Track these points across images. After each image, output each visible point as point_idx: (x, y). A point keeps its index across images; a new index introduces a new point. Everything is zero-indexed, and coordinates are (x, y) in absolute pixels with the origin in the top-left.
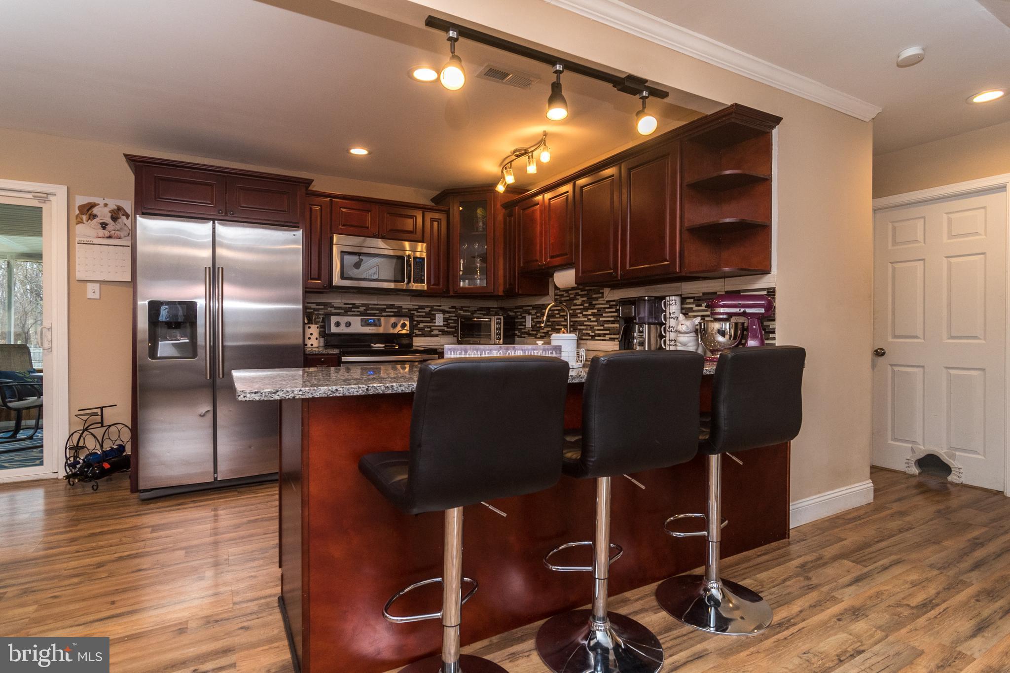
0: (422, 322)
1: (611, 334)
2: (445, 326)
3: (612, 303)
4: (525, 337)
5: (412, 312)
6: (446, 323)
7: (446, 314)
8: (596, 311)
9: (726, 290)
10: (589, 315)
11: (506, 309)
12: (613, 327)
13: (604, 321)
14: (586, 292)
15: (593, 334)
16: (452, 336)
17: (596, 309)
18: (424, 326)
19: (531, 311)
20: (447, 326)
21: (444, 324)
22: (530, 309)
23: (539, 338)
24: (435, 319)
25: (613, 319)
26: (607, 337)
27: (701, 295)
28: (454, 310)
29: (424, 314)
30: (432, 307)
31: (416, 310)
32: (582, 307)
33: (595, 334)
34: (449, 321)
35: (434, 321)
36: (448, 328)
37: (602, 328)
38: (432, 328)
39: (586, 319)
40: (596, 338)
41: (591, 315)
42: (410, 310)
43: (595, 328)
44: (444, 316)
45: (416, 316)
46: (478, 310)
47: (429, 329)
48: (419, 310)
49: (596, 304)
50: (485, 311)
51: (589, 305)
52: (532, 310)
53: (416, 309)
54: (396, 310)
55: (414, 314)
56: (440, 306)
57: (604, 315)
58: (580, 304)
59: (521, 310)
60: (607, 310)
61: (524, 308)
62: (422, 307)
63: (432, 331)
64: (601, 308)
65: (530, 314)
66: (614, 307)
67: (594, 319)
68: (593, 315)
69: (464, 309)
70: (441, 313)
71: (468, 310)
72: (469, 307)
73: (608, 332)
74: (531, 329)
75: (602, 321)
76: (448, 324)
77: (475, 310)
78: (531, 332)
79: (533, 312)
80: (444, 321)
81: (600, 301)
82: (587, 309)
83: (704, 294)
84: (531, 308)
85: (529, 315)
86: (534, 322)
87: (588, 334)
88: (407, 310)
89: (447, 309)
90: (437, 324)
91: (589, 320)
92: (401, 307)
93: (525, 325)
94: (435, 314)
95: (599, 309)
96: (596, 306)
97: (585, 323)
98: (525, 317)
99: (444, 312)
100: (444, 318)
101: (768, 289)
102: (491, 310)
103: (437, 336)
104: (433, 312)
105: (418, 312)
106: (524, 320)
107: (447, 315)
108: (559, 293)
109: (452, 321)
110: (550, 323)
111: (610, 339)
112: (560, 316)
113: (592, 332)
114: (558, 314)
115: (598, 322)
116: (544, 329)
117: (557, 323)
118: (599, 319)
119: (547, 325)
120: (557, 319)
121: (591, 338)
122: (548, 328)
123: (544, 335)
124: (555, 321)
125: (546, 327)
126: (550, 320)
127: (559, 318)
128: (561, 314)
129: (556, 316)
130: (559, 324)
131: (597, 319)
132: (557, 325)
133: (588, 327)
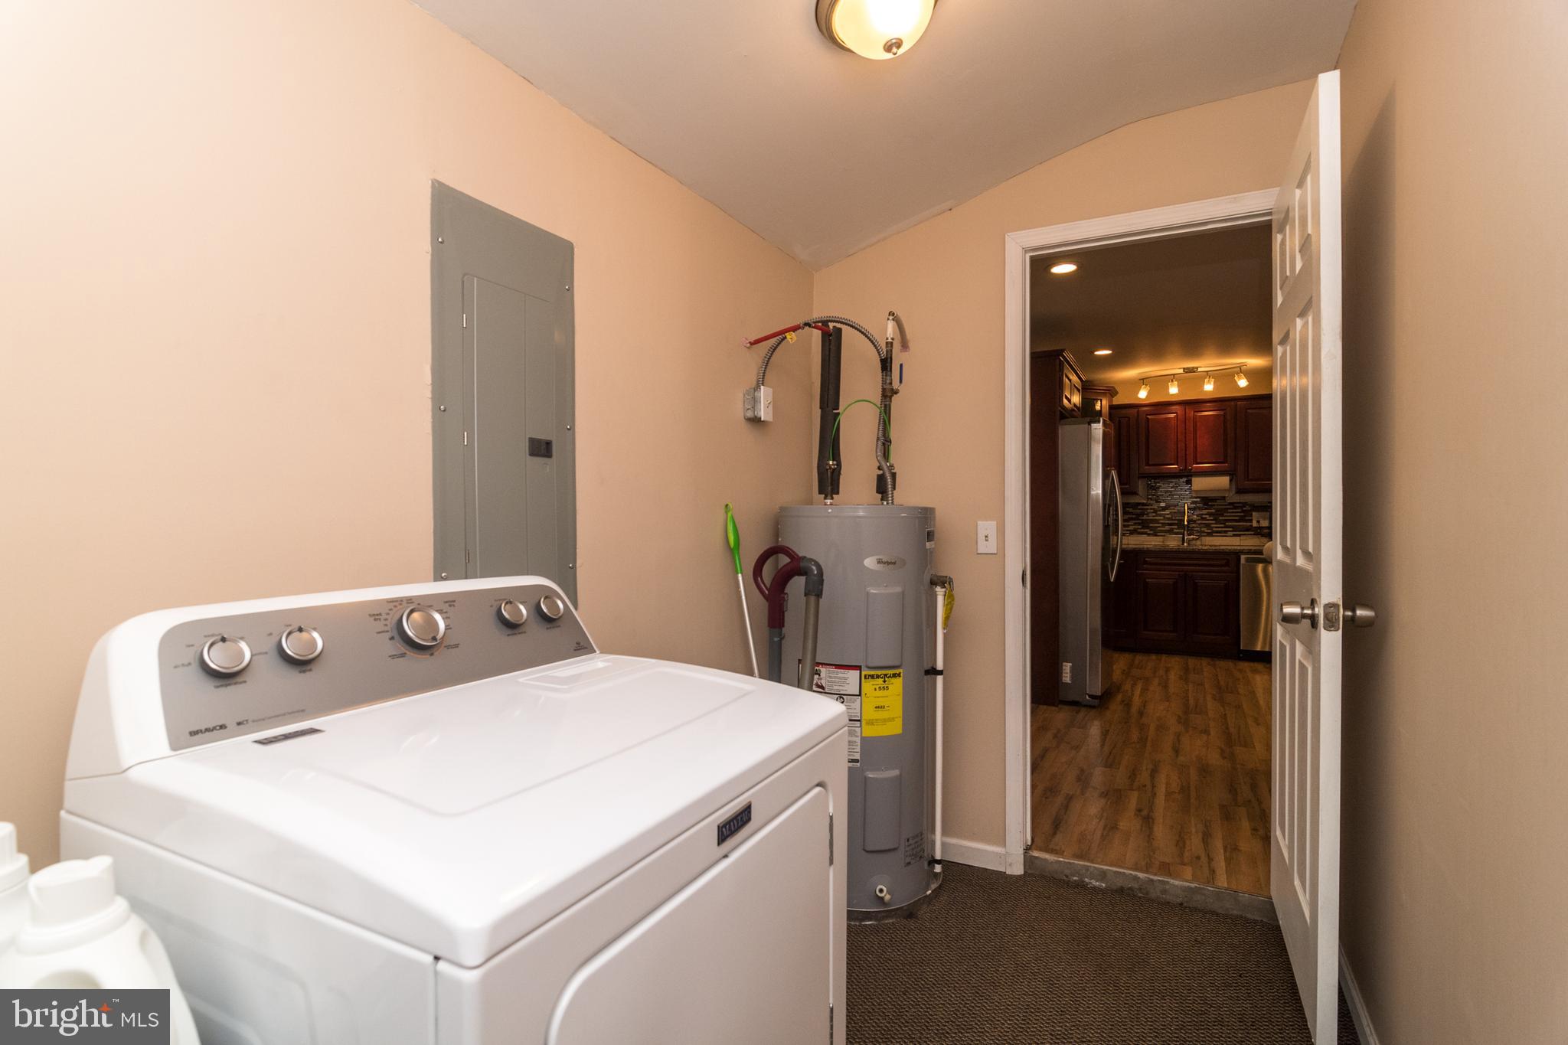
1: (1236, 531)
3: (1236, 505)
8: (1213, 511)
12: (1239, 525)
13: (1225, 520)
15: (1209, 531)
17: (1214, 509)
25: (1238, 518)
26: (1230, 533)
37: (1223, 525)
39: (1199, 518)
40: (1214, 534)
41: (1206, 515)
43: (1213, 525)
51: (1203, 506)
60: (1229, 511)
66: (1239, 508)
67: (1212, 518)
68: (1210, 514)
73: (1231, 529)
75: (1221, 520)
91: (1205, 519)
95: (1217, 510)
96: (1214, 507)
97: (1197, 522)
110: (1140, 521)
111: (1234, 535)
112: (1156, 514)
113: (1207, 529)
114: (1152, 512)
115: (1217, 520)
116: (1129, 527)
117: (1153, 521)
118: (1219, 518)
119: (1135, 523)
120: (1152, 517)
121: (1207, 535)
122: (1136, 526)
123: (1129, 532)
124: (1148, 519)
125: (1133, 525)
126: (1141, 518)
127: (1155, 516)
128: (1158, 512)
129: (1150, 514)
130: (1155, 522)
131: (1216, 518)
132: (1152, 523)
133: (1202, 525)
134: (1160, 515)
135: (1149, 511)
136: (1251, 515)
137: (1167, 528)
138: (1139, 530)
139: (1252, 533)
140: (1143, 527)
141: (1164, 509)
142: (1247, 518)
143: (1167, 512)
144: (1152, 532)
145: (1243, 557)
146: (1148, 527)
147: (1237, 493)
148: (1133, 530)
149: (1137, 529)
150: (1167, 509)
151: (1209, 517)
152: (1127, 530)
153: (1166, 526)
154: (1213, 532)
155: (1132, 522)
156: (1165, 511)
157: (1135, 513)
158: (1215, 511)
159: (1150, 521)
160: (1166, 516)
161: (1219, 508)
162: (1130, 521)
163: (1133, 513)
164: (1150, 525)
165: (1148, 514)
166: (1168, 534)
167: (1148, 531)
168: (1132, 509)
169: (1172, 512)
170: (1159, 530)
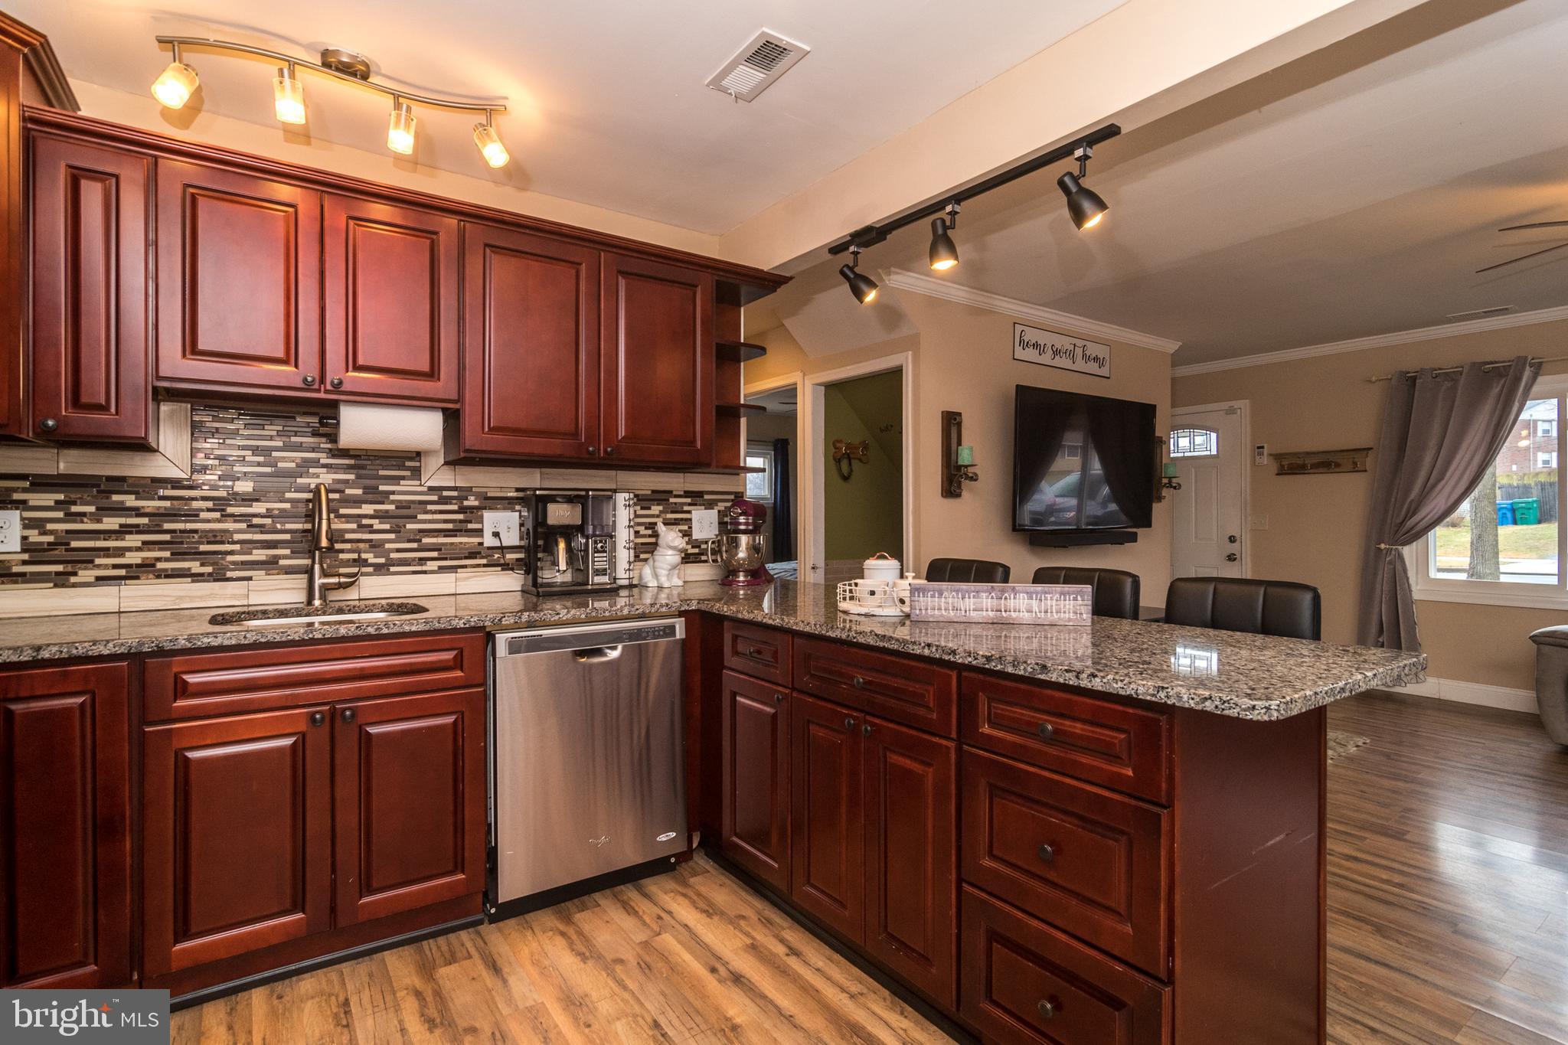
1: (446, 559)
3: (445, 493)
8: (392, 507)
9: (686, 489)
10: (365, 516)
12: (452, 544)
13: (421, 531)
15: (382, 560)
17: (393, 502)
19: (17, 497)
22: (11, 490)
23: (84, 585)
25: (450, 526)
26: (432, 565)
27: (649, 492)
33: (387, 559)
37: (415, 545)
39: (354, 526)
40: (392, 569)
41: (371, 517)
43: (387, 546)
49: (393, 493)
51: (364, 493)
52: (26, 490)
57: (420, 517)
60: (429, 507)
64: (413, 502)
65: (6, 504)
66: (454, 501)
67: (387, 527)
73: (435, 554)
74: (25, 557)
75: (411, 530)
78: (18, 569)
79: (43, 499)
81: (407, 485)
82: (357, 502)
83: (654, 492)
84: (24, 484)
86: (43, 533)
87: (367, 562)
91: (370, 529)
95: (400, 505)
96: (392, 497)
97: (348, 536)
101: (736, 493)
108: (217, 452)
110: (167, 537)
111: (442, 569)
112: (222, 516)
113: (375, 557)
114: (209, 510)
115: (400, 532)
116: (122, 555)
117: (211, 535)
118: (405, 526)
119: (144, 543)
120: (210, 523)
121: (375, 570)
122: (149, 550)
123: (122, 572)
124: (195, 531)
125: (138, 549)
126: (167, 526)
127: (218, 521)
128: (230, 510)
129: (203, 515)
130: (218, 538)
131: (398, 526)
132: (209, 543)
133: (362, 545)
134: (236, 518)
135: (195, 504)
136: (481, 520)
137: (259, 555)
138: (160, 565)
139: (484, 561)
140: (177, 555)
141: (248, 499)
142: (470, 526)
143: (259, 508)
144: (209, 569)
145: (502, 639)
146: (196, 554)
147: (446, 463)
148: (138, 566)
149: (153, 562)
150: (257, 500)
151: (380, 523)
152: (115, 567)
153: (254, 551)
154: (392, 563)
155: (133, 540)
156: (251, 506)
157: (147, 510)
158: (397, 508)
159: (200, 537)
160: (256, 521)
161: (406, 501)
162: (128, 537)
163: (136, 509)
164: (203, 548)
165: (194, 515)
166: (263, 572)
167: (195, 567)
168: (133, 497)
169: (273, 509)
170: (234, 563)
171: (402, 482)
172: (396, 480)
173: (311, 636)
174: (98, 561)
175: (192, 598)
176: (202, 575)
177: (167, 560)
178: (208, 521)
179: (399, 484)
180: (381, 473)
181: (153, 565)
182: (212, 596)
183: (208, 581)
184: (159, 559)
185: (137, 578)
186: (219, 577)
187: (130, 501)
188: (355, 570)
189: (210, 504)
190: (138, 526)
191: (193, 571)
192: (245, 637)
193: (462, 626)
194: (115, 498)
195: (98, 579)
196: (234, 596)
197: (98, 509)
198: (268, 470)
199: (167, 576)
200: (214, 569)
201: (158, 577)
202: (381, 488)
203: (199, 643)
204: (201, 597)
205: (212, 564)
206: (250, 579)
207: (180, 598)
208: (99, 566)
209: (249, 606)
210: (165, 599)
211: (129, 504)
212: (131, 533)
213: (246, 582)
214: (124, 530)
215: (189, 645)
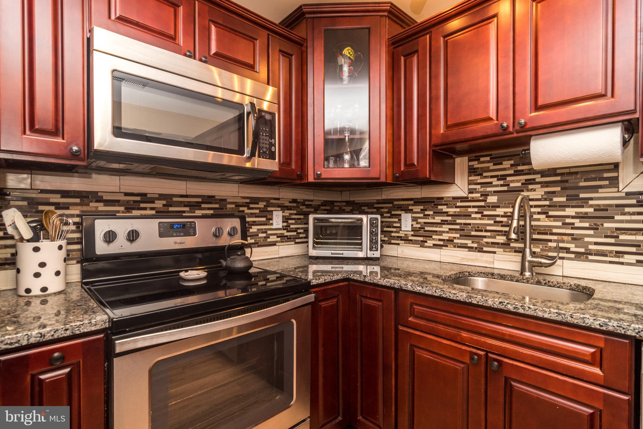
0: (255, 223)
2: (284, 229)
4: (398, 244)
5: (241, 209)
6: (285, 224)
7: (286, 211)
8: (591, 210)
10: (568, 217)
11: (358, 203)
13: (619, 229)
14: (558, 178)
15: (582, 250)
16: (293, 243)
17: (591, 206)
18: (258, 230)
19: (410, 208)
20: (286, 228)
21: (283, 226)
22: (409, 205)
23: (429, 247)
24: (271, 219)
26: (630, 259)
28: (295, 205)
29: (257, 211)
30: (267, 200)
31: (247, 205)
32: (547, 203)
33: (586, 250)
34: (290, 221)
35: (271, 222)
36: (288, 231)
37: (612, 241)
38: (269, 232)
39: (560, 224)
40: (590, 257)
41: (573, 217)
42: (238, 205)
43: (586, 239)
44: (284, 214)
45: (247, 214)
46: (322, 205)
47: (264, 235)
48: (251, 206)
49: (591, 199)
50: (329, 206)
51: (567, 200)
52: (413, 205)
53: (246, 203)
54: (217, 206)
55: (243, 211)
56: (278, 199)
57: (618, 218)
58: (540, 197)
59: (391, 205)
60: (627, 210)
61: (395, 203)
62: (256, 200)
63: (269, 238)
64: (611, 206)
65: (407, 211)
67: (587, 225)
68: (582, 217)
69: (307, 203)
70: (279, 209)
71: (311, 205)
72: (312, 201)
74: (412, 233)
75: (608, 229)
76: (288, 226)
77: (319, 205)
78: (410, 238)
79: (417, 209)
80: (283, 222)
81: (605, 193)
82: (562, 206)
84: (412, 202)
85: (406, 213)
86: (417, 223)
87: (567, 250)
88: (233, 206)
89: (287, 204)
90: (274, 226)
91: (572, 226)
92: (225, 200)
93: (400, 227)
94: (272, 211)
95: (598, 208)
96: (591, 202)
97: (555, 231)
98: (400, 215)
99: (283, 208)
100: (283, 216)
102: (335, 204)
103: (273, 244)
104: (269, 209)
105: (249, 208)
106: (396, 220)
107: (287, 213)
108: (479, 181)
109: (293, 221)
110: (458, 227)
112: (482, 216)
113: (576, 247)
114: (476, 213)
115: (597, 229)
116: (441, 235)
117: (476, 226)
118: (602, 225)
119: (450, 229)
120: (476, 220)
121: (575, 257)
122: (451, 233)
123: (441, 243)
124: (470, 224)
125: (447, 232)
126: (458, 221)
127: (480, 219)
128: (486, 213)
129: (473, 216)
130: (480, 228)
131: (595, 224)
132: (476, 231)
133: (565, 238)
134: (488, 217)
135: (470, 210)
137: (499, 239)
138: (456, 241)
140: (462, 236)
141: (495, 206)
143: (500, 211)
144: (475, 245)
146: (469, 236)
148: (448, 240)
149: (453, 239)
150: (499, 207)
151: (580, 222)
152: (440, 240)
153: (497, 237)
154: (588, 253)
155: (445, 228)
156: (495, 210)
157: (451, 213)
158: (595, 210)
159: (472, 227)
160: (498, 219)
161: (603, 205)
162: (444, 226)
163: (447, 212)
164: (473, 233)
165: (468, 216)
166: (502, 250)
167: (469, 243)
168: (446, 207)
169: (507, 212)
170: (487, 243)
171: (600, 190)
172: (595, 189)
173: (470, 300)
174: (434, 237)
175: (468, 260)
176: (472, 248)
177: (458, 238)
178: (475, 219)
179: (597, 192)
180: (582, 184)
181: (453, 241)
182: (476, 260)
183: (476, 252)
184: (455, 238)
185: (447, 246)
186: (480, 250)
187: (445, 208)
188: (555, 254)
189: (476, 210)
190: (447, 221)
191: (469, 245)
192: (435, 291)
193: (598, 327)
194: (440, 207)
195: (434, 245)
196: (487, 262)
197: (434, 213)
198: (505, 188)
199: (458, 247)
200: (478, 245)
201: (455, 247)
202: (582, 196)
203: (416, 289)
204: (472, 260)
205: (477, 243)
206: (495, 253)
207: (463, 259)
208: (434, 239)
209: (494, 268)
210: (457, 258)
211: (444, 210)
212: (444, 224)
213: (492, 255)
214: (444, 222)
215: (412, 289)
